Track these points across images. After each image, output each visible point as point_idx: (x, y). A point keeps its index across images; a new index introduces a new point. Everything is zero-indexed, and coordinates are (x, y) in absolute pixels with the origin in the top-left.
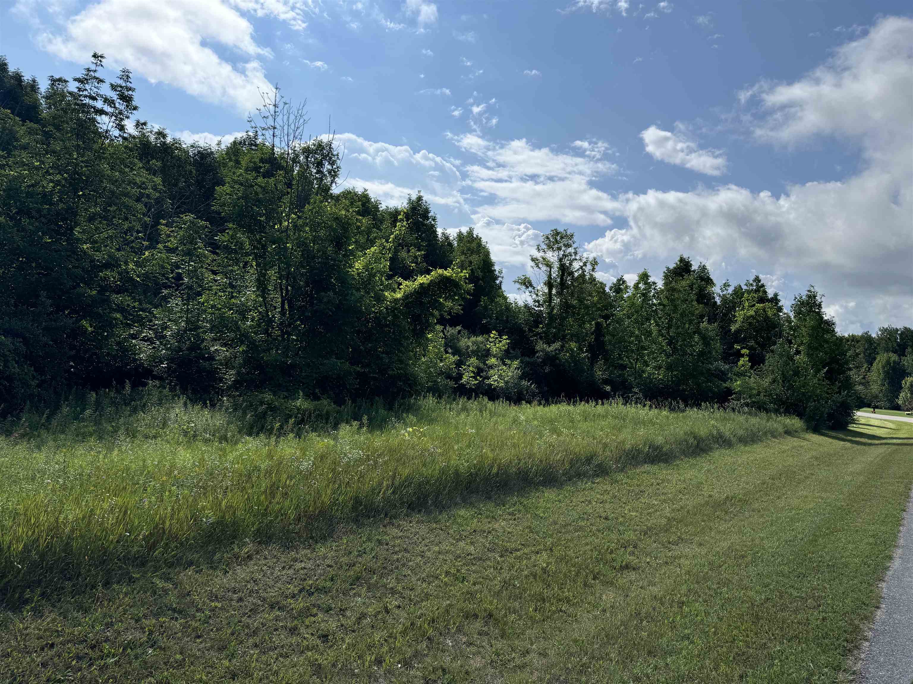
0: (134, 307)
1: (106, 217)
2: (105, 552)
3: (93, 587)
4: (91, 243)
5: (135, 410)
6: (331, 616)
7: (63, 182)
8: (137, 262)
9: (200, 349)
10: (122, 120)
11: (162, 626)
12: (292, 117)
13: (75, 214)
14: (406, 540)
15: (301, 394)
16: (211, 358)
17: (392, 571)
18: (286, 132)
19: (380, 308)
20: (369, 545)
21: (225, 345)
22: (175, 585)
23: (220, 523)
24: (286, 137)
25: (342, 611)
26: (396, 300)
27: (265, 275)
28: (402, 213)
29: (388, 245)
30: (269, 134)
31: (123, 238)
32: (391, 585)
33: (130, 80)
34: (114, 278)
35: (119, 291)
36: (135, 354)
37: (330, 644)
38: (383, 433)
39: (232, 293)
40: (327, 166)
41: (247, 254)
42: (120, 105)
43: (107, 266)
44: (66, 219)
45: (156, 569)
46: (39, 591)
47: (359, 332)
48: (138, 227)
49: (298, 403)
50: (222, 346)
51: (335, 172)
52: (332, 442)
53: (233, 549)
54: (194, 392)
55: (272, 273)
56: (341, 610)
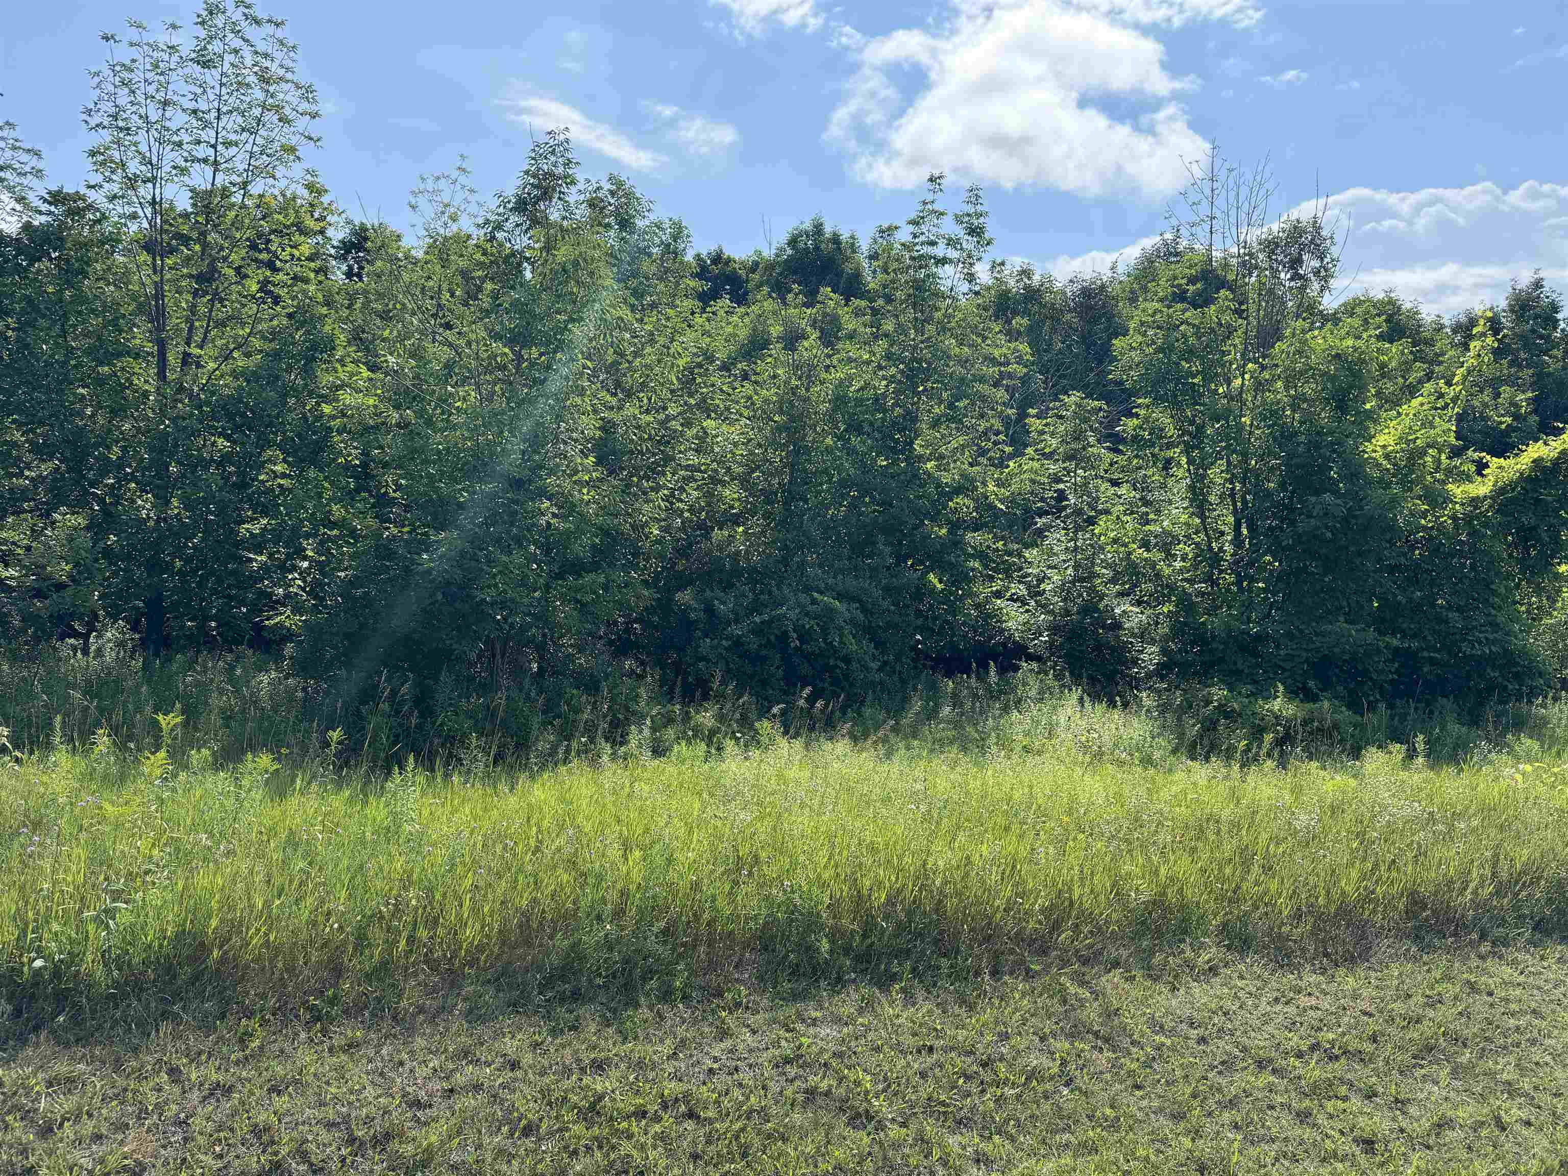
0: (997, 550)
1: (954, 418)
2: (989, 924)
3: (977, 974)
4: (937, 460)
5: (1006, 709)
6: (1377, 1107)
7: (899, 376)
8: (998, 479)
9: (1098, 610)
10: (971, 265)
11: (1079, 1056)
12: (1244, 191)
13: (915, 420)
14: (1535, 992)
15: (1281, 688)
16: (1117, 626)
17: (1505, 1048)
18: (1233, 220)
19: (1438, 518)
20: (1449, 990)
21: (1139, 603)
22: (1096, 995)
23: (1158, 902)
24: (1234, 230)
25: (1400, 1103)
26: (1475, 501)
27: (1204, 476)
28: (1482, 322)
29: (1451, 392)
30: (1202, 232)
31: (977, 445)
32: (1505, 1077)
33: (980, 201)
34: (968, 508)
35: (976, 527)
36: (1001, 622)
37: (1378, 1159)
38: (1462, 770)
39: (1147, 514)
40: (1310, 263)
41: (1170, 446)
42: (969, 243)
43: (958, 490)
44: (904, 429)
45: (1065, 963)
46: (908, 965)
47: (1392, 569)
48: (998, 425)
49: (1277, 705)
50: (1132, 605)
51: (1326, 271)
52: (1353, 783)
53: (1183, 952)
54: (1092, 680)
55: (1217, 473)
56: (1397, 1101)
